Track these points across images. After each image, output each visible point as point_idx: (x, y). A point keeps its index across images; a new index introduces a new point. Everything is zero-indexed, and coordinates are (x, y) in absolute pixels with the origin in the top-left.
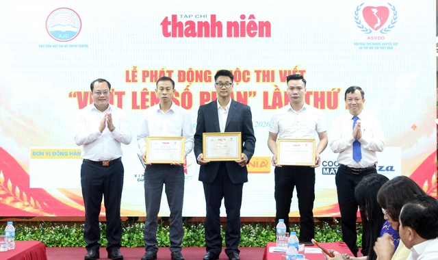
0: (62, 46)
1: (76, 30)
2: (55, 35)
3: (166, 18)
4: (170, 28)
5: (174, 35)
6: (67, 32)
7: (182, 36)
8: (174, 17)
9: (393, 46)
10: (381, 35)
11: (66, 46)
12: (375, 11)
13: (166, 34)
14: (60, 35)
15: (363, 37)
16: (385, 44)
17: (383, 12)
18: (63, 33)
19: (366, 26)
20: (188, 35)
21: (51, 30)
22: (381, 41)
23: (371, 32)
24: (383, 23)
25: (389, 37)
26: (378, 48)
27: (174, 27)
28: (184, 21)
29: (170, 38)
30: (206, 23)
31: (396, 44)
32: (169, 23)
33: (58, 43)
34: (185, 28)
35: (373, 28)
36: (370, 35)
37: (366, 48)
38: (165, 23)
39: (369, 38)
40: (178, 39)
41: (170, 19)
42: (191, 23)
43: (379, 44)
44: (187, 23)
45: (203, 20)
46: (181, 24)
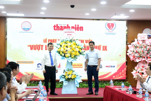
0: (26, 32)
1: (30, 28)
2: (24, 29)
3: (55, 25)
4: (56, 28)
5: (57, 30)
6: (27, 28)
7: (59, 30)
8: (57, 25)
9: (115, 34)
10: (112, 31)
11: (27, 32)
12: (110, 24)
13: (55, 29)
14: (25, 29)
15: (107, 31)
16: (113, 33)
17: (113, 25)
18: (26, 29)
19: (108, 28)
20: (61, 30)
21: (23, 28)
22: (112, 33)
23: (109, 30)
24: (112, 28)
25: (114, 32)
26: (111, 34)
27: (57, 28)
28: (60, 26)
29: (56, 31)
30: (66, 27)
31: (116, 33)
32: (56, 26)
33: (25, 31)
34: (60, 28)
35: (110, 29)
36: (109, 31)
37: (108, 34)
38: (55, 26)
39: (109, 32)
40: (58, 31)
41: (56, 25)
42: (62, 27)
43: (111, 33)
44: (61, 27)
45: (65, 26)
46: (59, 27)
